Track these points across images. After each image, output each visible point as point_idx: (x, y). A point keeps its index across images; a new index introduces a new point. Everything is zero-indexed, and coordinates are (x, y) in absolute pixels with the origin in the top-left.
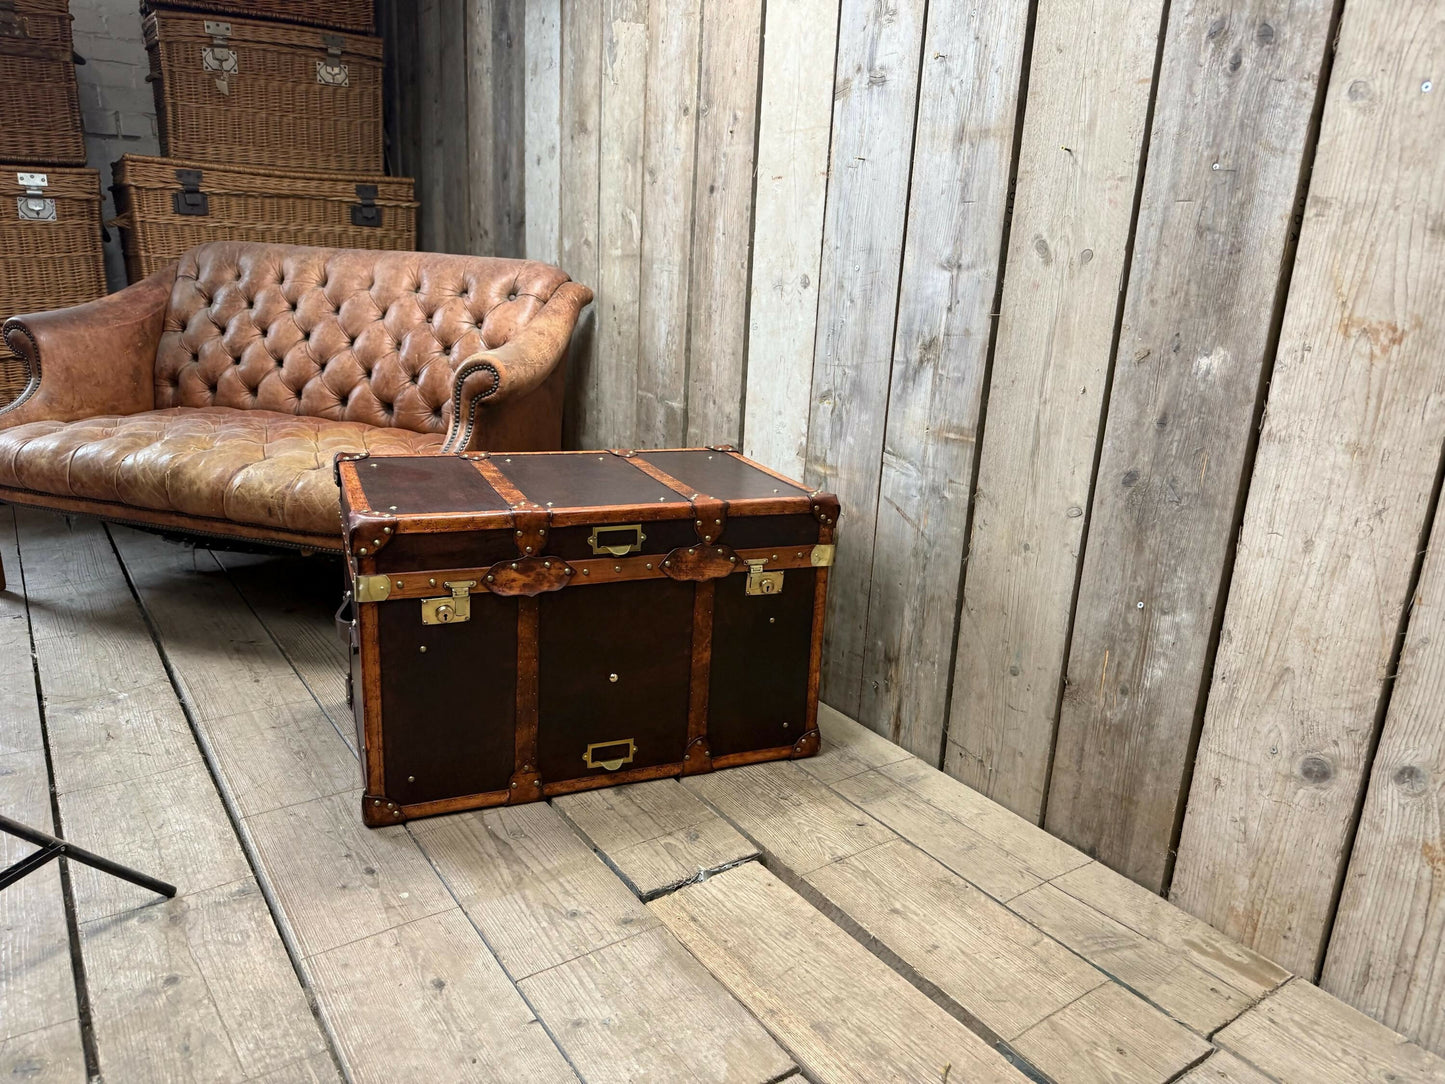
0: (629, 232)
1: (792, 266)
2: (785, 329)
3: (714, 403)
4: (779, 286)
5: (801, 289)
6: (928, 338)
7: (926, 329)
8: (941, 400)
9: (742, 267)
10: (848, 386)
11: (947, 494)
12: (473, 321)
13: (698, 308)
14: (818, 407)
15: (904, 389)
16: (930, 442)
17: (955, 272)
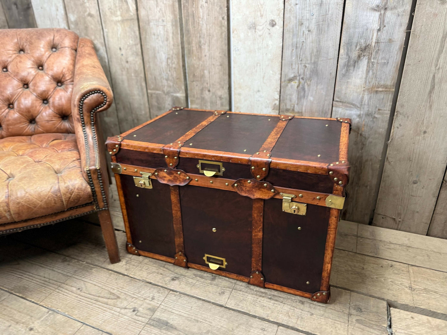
0: (126, 6)
1: (262, 16)
2: (259, 49)
3: (209, 91)
4: (253, 27)
5: (270, 27)
6: (364, 45)
7: (362, 41)
8: (373, 74)
9: (223, 18)
10: (308, 73)
11: (376, 116)
12: (36, 67)
13: (189, 43)
14: (287, 85)
15: (347, 71)
16: (366, 93)
17: (382, 12)
